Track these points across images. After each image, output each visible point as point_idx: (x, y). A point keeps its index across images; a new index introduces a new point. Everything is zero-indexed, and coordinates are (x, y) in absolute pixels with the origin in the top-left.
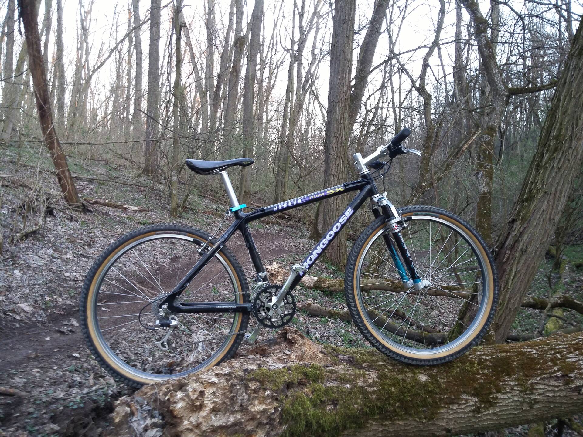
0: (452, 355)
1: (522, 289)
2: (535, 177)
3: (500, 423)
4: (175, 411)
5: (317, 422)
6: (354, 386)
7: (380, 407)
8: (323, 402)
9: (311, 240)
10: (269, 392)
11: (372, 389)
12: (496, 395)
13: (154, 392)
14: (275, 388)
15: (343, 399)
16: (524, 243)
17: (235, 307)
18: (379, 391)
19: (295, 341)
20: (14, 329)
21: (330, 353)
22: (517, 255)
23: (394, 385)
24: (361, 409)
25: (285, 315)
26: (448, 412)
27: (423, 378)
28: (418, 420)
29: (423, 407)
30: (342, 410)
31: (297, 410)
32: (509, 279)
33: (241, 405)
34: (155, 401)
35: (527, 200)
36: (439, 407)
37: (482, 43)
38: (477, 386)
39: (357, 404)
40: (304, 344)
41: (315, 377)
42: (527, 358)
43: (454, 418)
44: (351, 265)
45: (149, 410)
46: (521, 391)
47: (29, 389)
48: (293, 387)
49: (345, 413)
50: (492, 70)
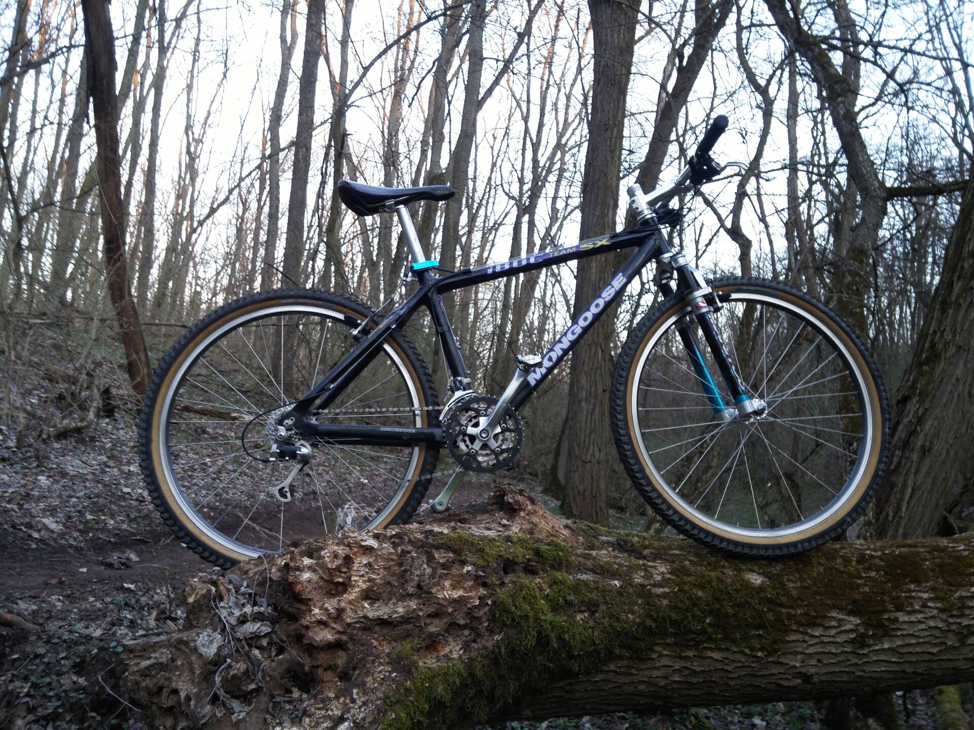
0: (809, 540)
1: (926, 519)
2: (940, 322)
3: (904, 672)
4: (297, 583)
5: (560, 638)
6: (629, 583)
7: (676, 621)
8: (569, 604)
9: (547, 495)
10: (470, 568)
11: (661, 590)
12: (894, 614)
13: (261, 568)
14: (481, 562)
15: (606, 603)
16: (926, 435)
17: (414, 431)
18: (675, 593)
19: (520, 506)
20: (27, 550)
21: (583, 530)
22: (915, 456)
23: (702, 587)
24: (640, 623)
25: (503, 451)
26: (804, 641)
27: (756, 579)
28: (747, 651)
29: (757, 627)
30: (606, 622)
31: (521, 609)
32: (901, 500)
33: (419, 586)
34: (262, 584)
35: (927, 361)
36: (787, 631)
37: (838, 113)
38: (857, 597)
39: (633, 613)
40: (535, 512)
41: (554, 560)
42: (950, 557)
43: (815, 653)
44: (622, 369)
45: (250, 594)
46: (941, 610)
47: (41, 621)
48: (514, 571)
49: (611, 626)
50: (858, 156)
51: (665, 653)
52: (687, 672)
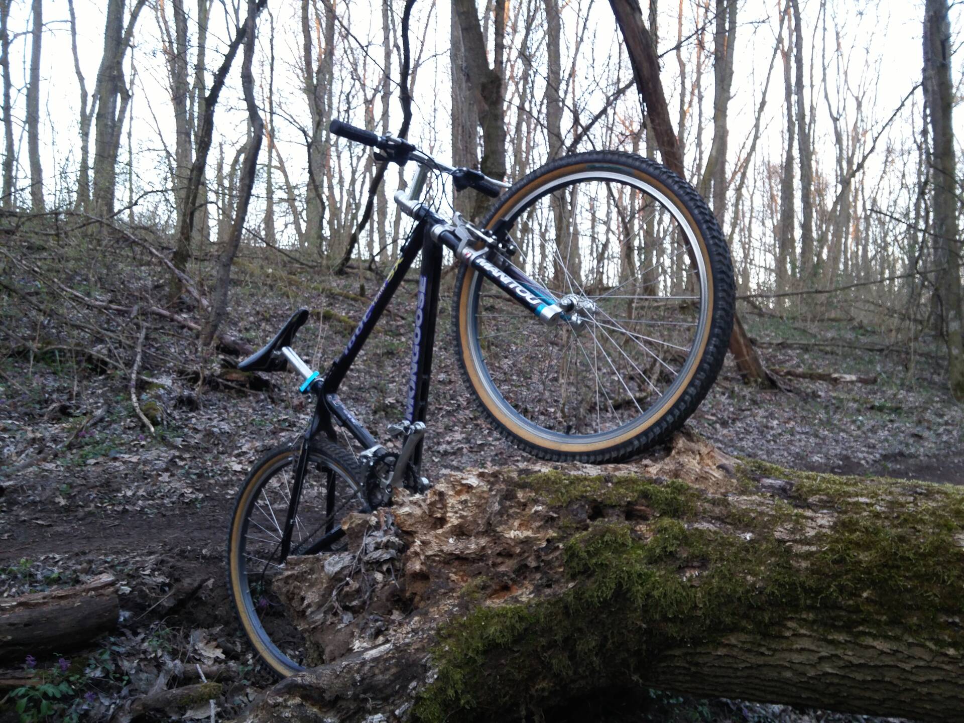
4: (396, 516)
10: (540, 508)
11: (806, 548)
18: (822, 554)
21: (743, 472)
24: (762, 588)
28: (931, 645)
29: (951, 612)
30: (714, 582)
33: (488, 523)
41: (668, 504)
48: (607, 515)
49: (719, 587)
51: (803, 631)
52: (841, 663)
